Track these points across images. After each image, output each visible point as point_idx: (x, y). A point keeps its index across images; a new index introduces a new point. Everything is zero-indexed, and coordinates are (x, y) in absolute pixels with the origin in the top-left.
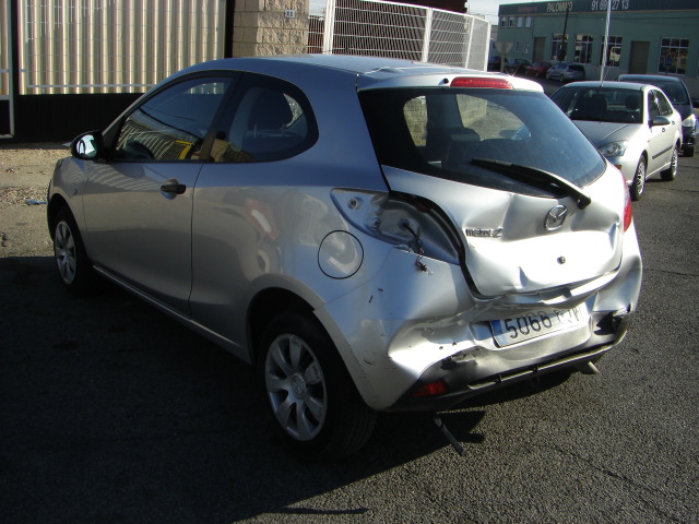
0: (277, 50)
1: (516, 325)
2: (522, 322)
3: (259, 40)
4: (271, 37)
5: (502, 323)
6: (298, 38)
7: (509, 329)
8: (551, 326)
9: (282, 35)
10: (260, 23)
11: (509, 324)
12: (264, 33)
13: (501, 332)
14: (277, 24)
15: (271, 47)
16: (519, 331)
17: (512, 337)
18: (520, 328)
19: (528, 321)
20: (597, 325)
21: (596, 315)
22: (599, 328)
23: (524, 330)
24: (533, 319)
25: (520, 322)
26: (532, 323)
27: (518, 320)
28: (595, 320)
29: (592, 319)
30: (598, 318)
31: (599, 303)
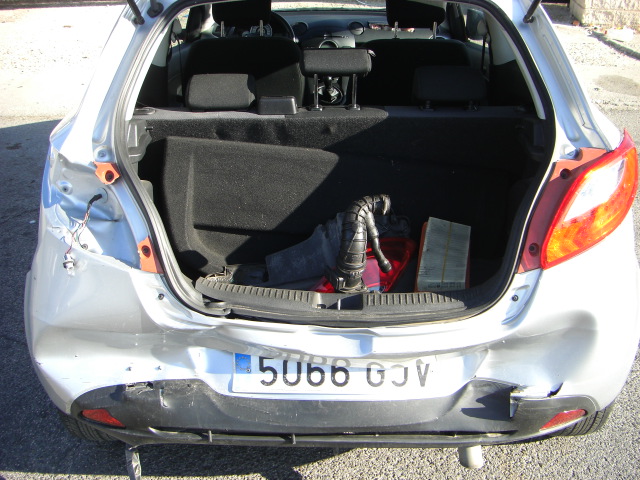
1: (279, 368)
2: (292, 367)
5: (255, 362)
7: (263, 369)
8: (345, 383)
11: (267, 363)
13: (249, 371)
16: (280, 376)
17: (263, 382)
18: (285, 372)
19: (304, 368)
20: (479, 401)
21: (480, 384)
22: (481, 406)
23: (292, 376)
24: (313, 366)
25: (289, 364)
26: (310, 370)
27: (285, 363)
28: (476, 391)
29: (470, 388)
30: (486, 389)
31: (494, 366)
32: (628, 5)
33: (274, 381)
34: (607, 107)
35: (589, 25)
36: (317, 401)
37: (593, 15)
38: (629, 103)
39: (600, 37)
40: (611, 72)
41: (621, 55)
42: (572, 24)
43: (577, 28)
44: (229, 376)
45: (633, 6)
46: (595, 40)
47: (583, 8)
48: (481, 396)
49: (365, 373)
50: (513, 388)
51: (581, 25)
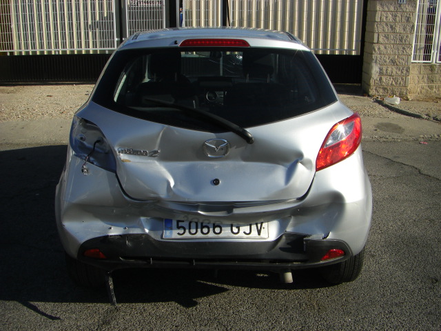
0: (391, 27)
1: (187, 227)
2: (193, 225)
3: (378, 19)
4: (387, 17)
5: (174, 223)
6: (409, 18)
7: (179, 228)
8: (220, 233)
9: (396, 16)
10: (378, 7)
11: (180, 224)
12: (381, 15)
13: (171, 229)
14: (392, 8)
15: (387, 25)
16: (187, 231)
17: (179, 234)
18: (190, 229)
19: (199, 225)
20: (288, 244)
21: (289, 235)
22: (290, 246)
23: (193, 231)
24: (204, 225)
25: (192, 224)
26: (202, 227)
27: (190, 223)
28: (286, 239)
29: (284, 237)
30: (292, 238)
31: (295, 225)
32: (396, 83)
33: (184, 233)
34: (381, 140)
35: (373, 96)
36: (206, 242)
37: (376, 90)
38: (396, 137)
39: (380, 103)
40: (385, 121)
41: (392, 113)
42: (363, 96)
43: (366, 98)
44: (161, 232)
45: (400, 83)
46: (377, 104)
47: (369, 85)
48: (289, 241)
49: (230, 228)
50: (305, 236)
51: (369, 96)
